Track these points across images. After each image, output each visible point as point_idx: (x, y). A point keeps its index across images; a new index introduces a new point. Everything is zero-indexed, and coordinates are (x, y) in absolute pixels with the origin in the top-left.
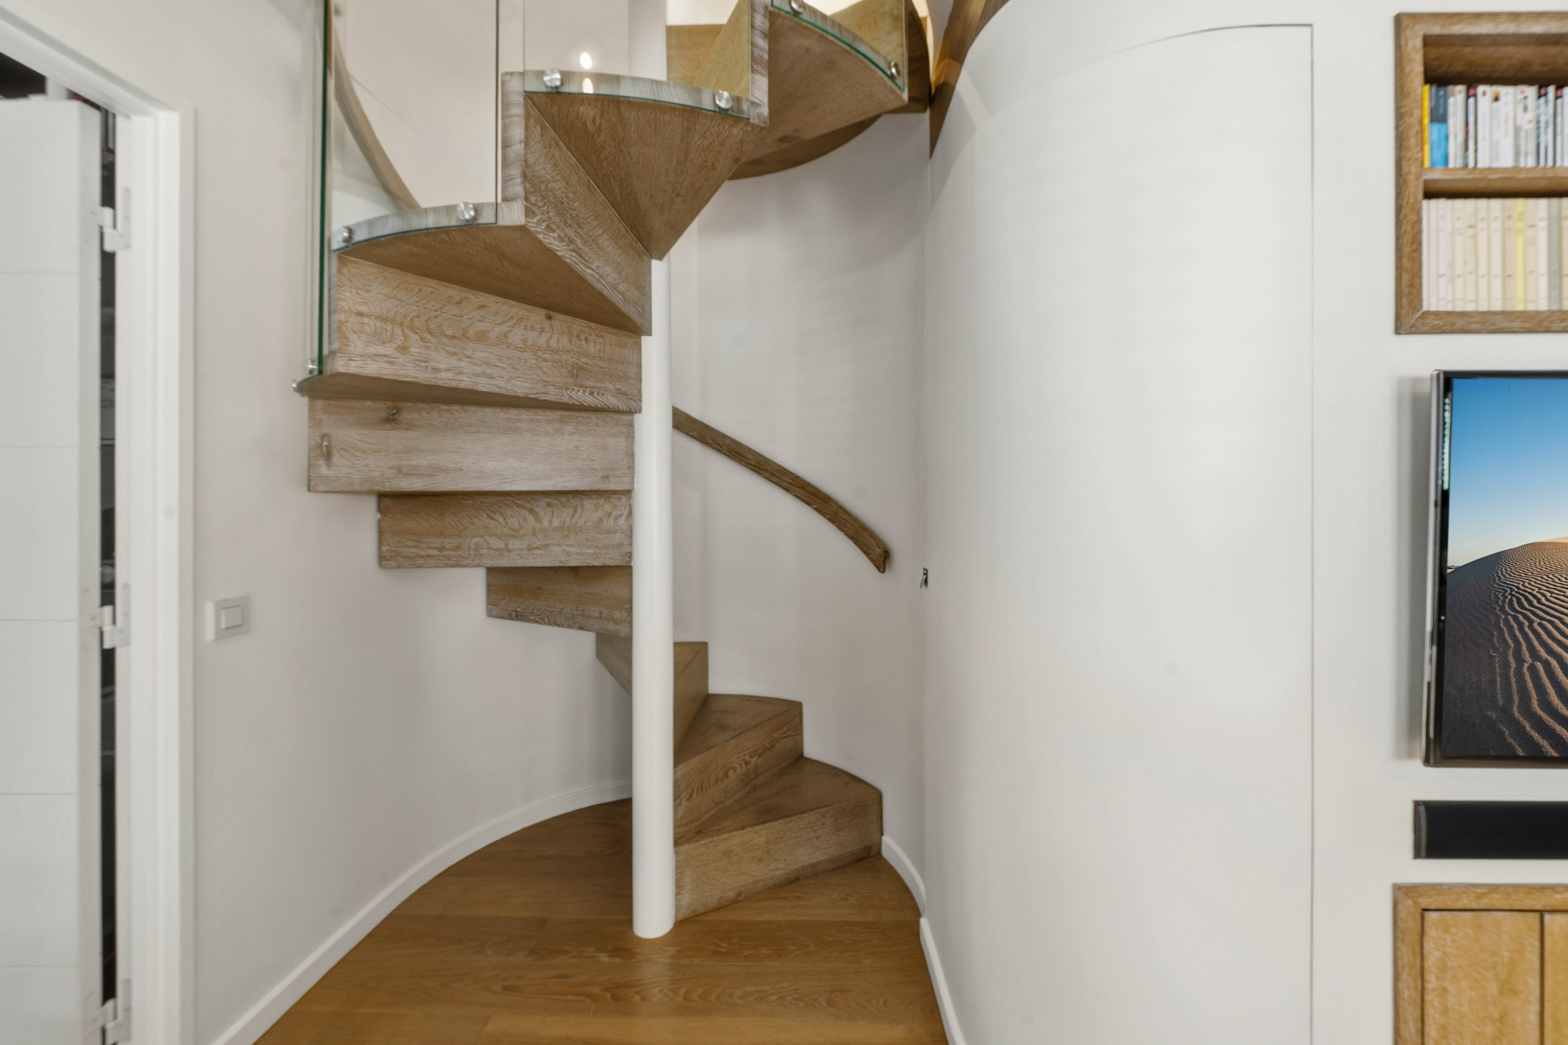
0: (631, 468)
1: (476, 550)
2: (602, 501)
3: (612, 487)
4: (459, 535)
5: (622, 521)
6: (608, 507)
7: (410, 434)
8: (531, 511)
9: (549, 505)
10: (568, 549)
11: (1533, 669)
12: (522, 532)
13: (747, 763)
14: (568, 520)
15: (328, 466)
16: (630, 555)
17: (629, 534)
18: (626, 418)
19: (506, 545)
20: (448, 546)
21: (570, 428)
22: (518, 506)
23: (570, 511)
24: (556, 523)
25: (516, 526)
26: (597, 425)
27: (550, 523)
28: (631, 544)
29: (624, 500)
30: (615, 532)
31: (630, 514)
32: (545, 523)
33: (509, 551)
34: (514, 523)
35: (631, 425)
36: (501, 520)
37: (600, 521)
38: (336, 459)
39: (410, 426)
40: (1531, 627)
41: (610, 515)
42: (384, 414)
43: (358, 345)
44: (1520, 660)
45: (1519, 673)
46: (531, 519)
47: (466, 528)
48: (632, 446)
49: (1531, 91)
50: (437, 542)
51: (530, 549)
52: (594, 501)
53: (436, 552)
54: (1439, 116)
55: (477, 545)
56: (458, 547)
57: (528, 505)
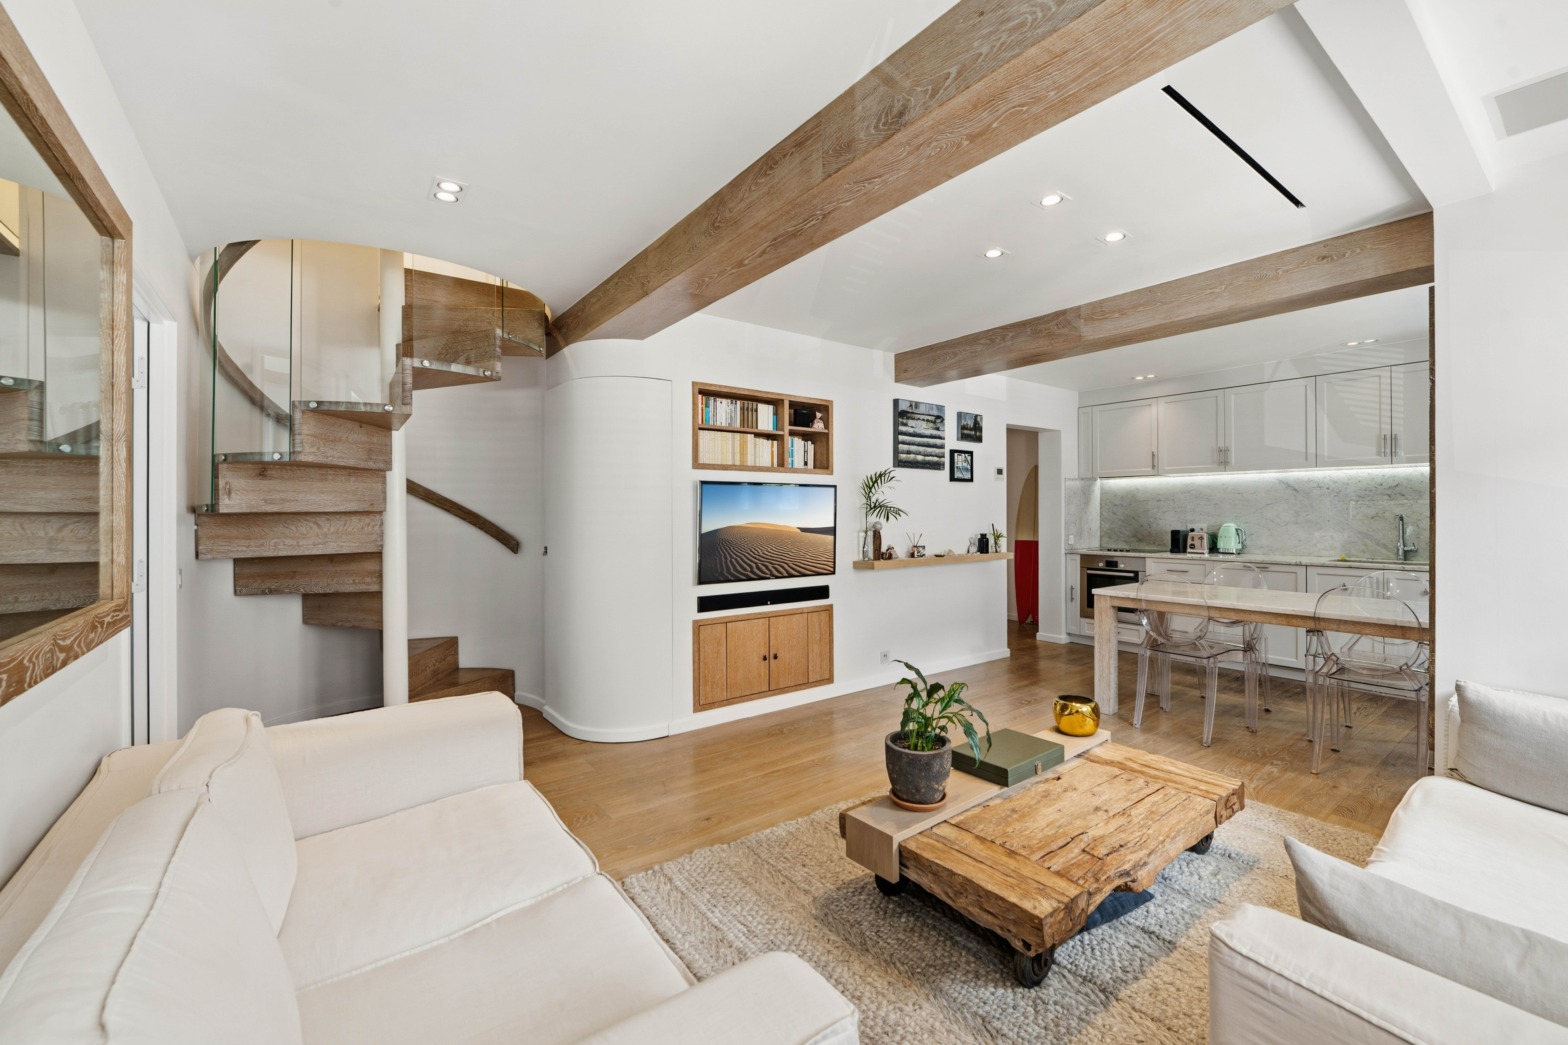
0: (385, 499)
1: (275, 546)
2: (364, 517)
3: (374, 509)
4: (262, 538)
5: (377, 528)
6: (367, 520)
7: (271, 482)
8: (315, 523)
9: (328, 520)
10: (341, 544)
11: (731, 561)
12: (308, 536)
13: (434, 666)
14: (341, 528)
15: (229, 499)
16: (382, 546)
17: (382, 535)
18: (382, 473)
19: (298, 542)
20: (252, 544)
21: (353, 479)
22: (306, 520)
23: (343, 523)
24: (332, 530)
25: (305, 532)
26: (367, 477)
27: (329, 529)
28: (382, 540)
29: (378, 516)
30: (372, 534)
31: (382, 524)
32: (325, 530)
33: (299, 546)
34: (303, 530)
35: (385, 477)
36: (294, 529)
37: (363, 528)
38: (233, 495)
39: (271, 478)
40: (730, 549)
41: (369, 525)
42: (258, 472)
43: (307, 449)
44: (726, 558)
45: (726, 562)
46: (315, 528)
47: (267, 534)
48: (385, 488)
49: (729, 401)
50: (247, 543)
51: (315, 545)
52: (358, 518)
53: (245, 549)
54: (707, 406)
55: (275, 543)
56: (262, 545)
57: (314, 520)
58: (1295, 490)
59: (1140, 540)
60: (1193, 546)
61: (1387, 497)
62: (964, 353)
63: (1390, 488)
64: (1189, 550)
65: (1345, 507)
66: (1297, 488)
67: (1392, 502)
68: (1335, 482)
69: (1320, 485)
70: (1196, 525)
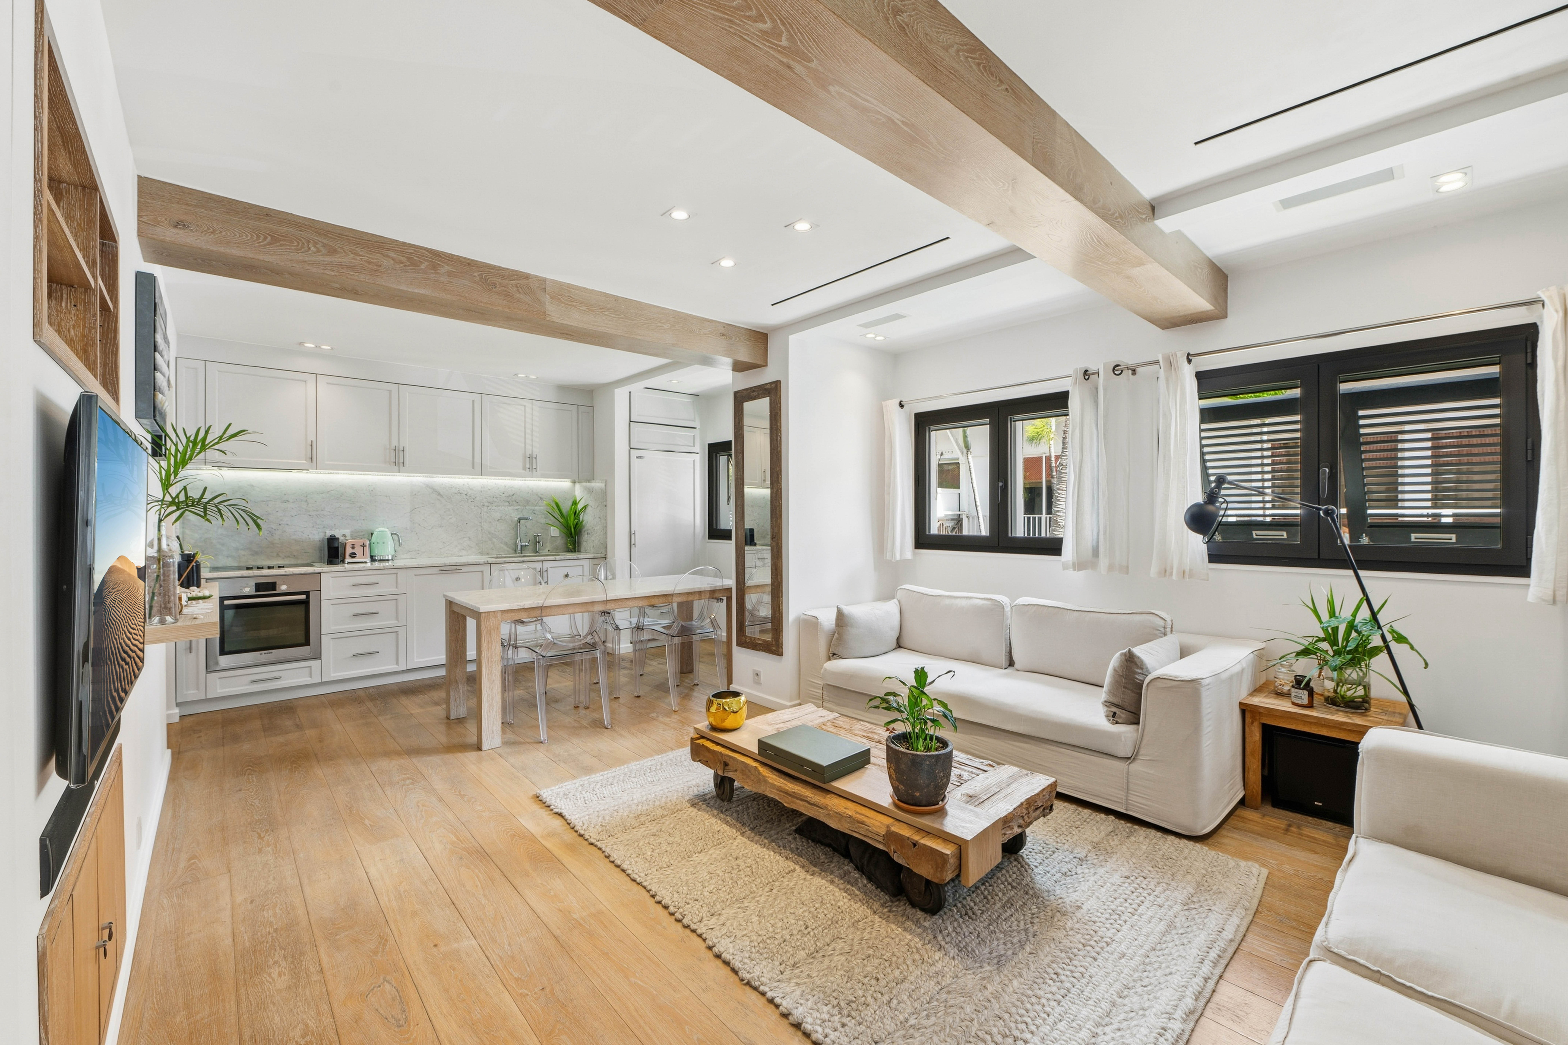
58: (439, 494)
59: (256, 553)
60: (353, 555)
61: (507, 504)
62: (352, 256)
63: (510, 496)
64: (348, 559)
65: (479, 511)
66: (441, 493)
67: (510, 508)
68: (471, 489)
69: (461, 491)
70: (337, 531)
